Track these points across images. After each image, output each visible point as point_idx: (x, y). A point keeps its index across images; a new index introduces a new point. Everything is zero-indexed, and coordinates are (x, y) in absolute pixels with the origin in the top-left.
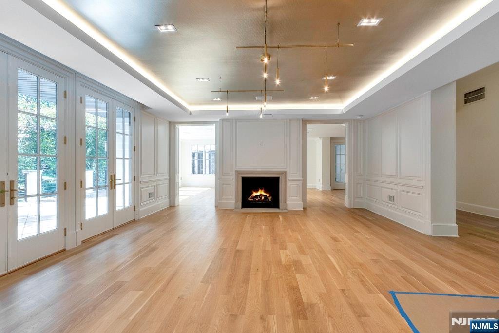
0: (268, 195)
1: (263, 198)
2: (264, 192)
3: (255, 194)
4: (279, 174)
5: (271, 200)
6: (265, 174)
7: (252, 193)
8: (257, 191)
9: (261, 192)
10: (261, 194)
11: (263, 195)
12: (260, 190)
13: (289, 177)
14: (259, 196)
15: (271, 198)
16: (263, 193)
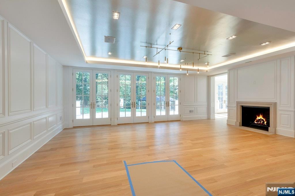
1: (262, 122)
3: (258, 118)
4: (269, 104)
12: (260, 116)
13: (279, 108)
14: (260, 120)
15: (266, 122)
16: (262, 118)
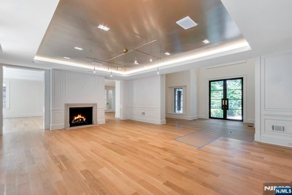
0: (83, 118)
1: (80, 120)
2: (81, 116)
3: (76, 118)
4: (93, 105)
5: (85, 120)
6: (85, 105)
7: (74, 118)
8: (77, 116)
9: (79, 117)
10: (79, 118)
11: (81, 118)
12: (79, 115)
13: (98, 107)
14: (78, 119)
15: (85, 119)
